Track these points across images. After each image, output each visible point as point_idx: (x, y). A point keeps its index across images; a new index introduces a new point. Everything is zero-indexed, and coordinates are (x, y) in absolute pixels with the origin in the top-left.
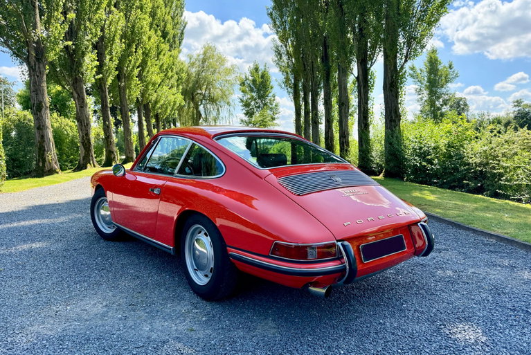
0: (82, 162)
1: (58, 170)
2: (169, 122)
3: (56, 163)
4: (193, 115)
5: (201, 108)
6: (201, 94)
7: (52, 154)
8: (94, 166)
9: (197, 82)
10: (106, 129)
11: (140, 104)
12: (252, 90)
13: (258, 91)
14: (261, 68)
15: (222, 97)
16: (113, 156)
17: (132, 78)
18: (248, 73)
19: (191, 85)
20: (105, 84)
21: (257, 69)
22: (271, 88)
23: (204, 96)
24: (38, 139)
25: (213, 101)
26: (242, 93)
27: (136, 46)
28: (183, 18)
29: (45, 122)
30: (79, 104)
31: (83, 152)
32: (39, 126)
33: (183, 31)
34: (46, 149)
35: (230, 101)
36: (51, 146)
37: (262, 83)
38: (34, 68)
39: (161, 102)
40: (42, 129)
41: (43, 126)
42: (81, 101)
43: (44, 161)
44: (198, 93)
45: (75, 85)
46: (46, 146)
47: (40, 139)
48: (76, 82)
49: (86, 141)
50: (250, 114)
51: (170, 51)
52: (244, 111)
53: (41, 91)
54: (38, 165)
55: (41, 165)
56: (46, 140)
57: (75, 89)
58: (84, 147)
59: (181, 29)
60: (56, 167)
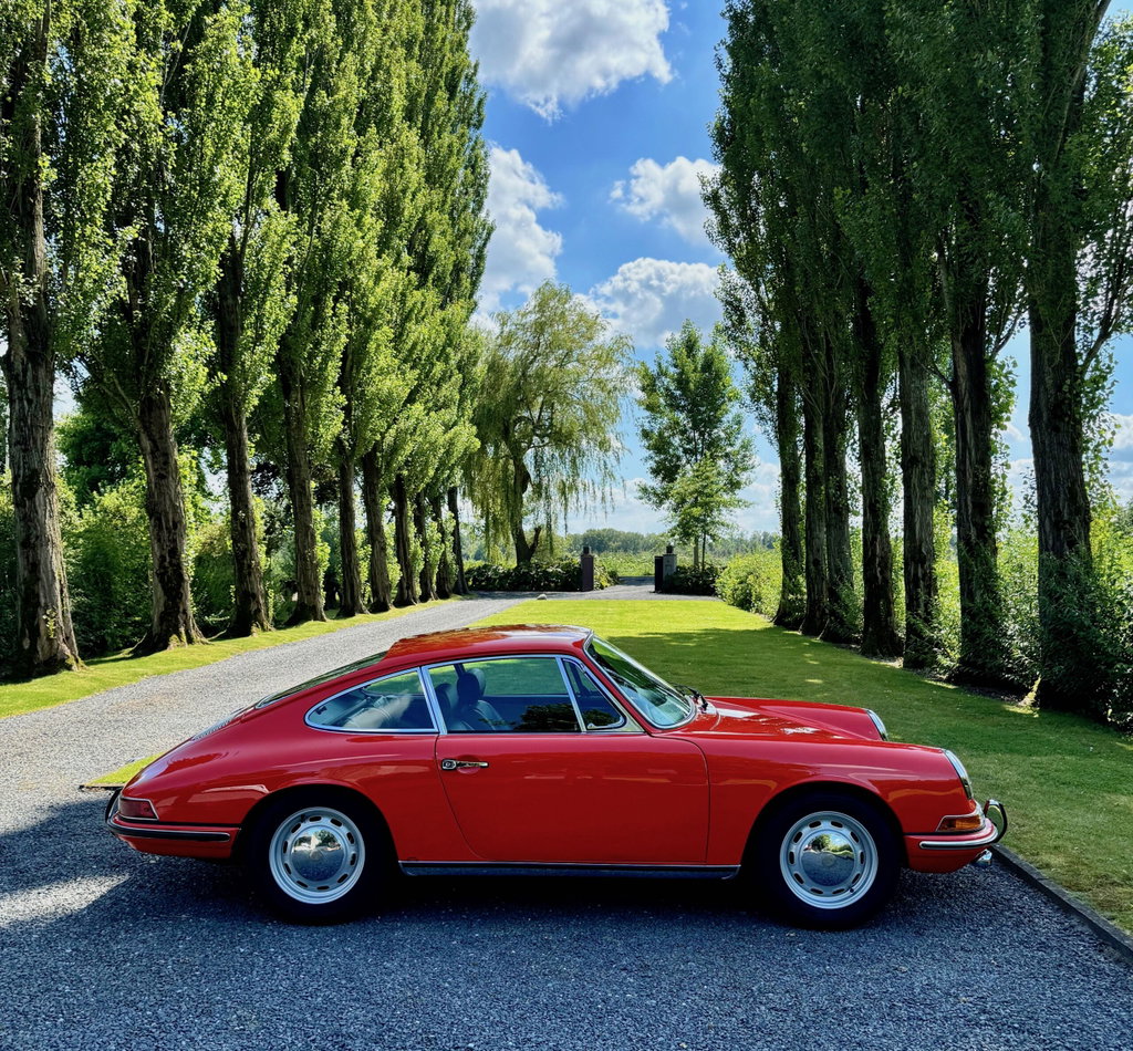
0: (156, 629)
1: (71, 661)
3: (67, 639)
6: (529, 420)
7: (60, 616)
8: (190, 641)
9: (518, 388)
10: (240, 530)
11: (348, 458)
12: (674, 406)
13: (693, 407)
15: (583, 428)
16: (253, 607)
17: (323, 386)
18: (667, 359)
19: (500, 396)
20: (239, 412)
21: (690, 346)
22: (731, 400)
23: (537, 426)
24: (22, 572)
25: (561, 438)
26: (648, 413)
27: (336, 300)
28: (482, 215)
29: (43, 526)
30: (155, 470)
31: (162, 601)
32: (28, 537)
33: (481, 250)
34: (43, 601)
35: (611, 436)
36: (58, 592)
37: (705, 384)
38: (21, 378)
39: (409, 448)
40: (34, 547)
41: (37, 537)
42: (161, 459)
43: (35, 633)
44: (520, 419)
45: (147, 419)
46: (41, 594)
47: (26, 573)
48: (150, 410)
49: (170, 571)
50: (667, 471)
51: (442, 307)
52: (651, 464)
53: (35, 442)
54: (20, 645)
55: (26, 647)
56: (43, 576)
57: (147, 429)
58: (163, 587)
59: (478, 244)
60: (68, 652)
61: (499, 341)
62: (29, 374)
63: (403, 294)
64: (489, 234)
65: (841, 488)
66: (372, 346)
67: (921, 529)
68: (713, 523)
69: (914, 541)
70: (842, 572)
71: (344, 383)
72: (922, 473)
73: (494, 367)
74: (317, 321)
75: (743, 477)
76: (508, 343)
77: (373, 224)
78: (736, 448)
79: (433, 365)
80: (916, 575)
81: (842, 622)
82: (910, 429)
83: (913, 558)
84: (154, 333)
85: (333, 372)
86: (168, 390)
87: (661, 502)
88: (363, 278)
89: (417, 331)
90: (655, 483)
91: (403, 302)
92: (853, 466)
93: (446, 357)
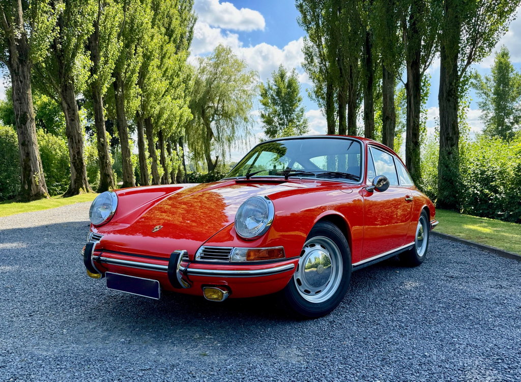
0: (73, 186)
1: (46, 195)
2: (174, 142)
3: (43, 186)
4: (204, 133)
5: (213, 125)
6: (212, 107)
7: (39, 176)
8: (88, 192)
9: (208, 92)
10: (101, 147)
11: (141, 119)
12: (275, 103)
13: (283, 104)
14: (288, 74)
15: (237, 111)
16: (109, 180)
17: (131, 85)
18: (272, 82)
19: (200, 96)
20: (99, 94)
21: (282, 76)
22: (299, 101)
23: (216, 110)
24: (23, 157)
25: (226, 115)
26: (264, 107)
27: (136, 47)
28: (192, 12)
29: (30, 137)
30: (69, 117)
31: (75, 174)
32: (24, 142)
33: (192, 28)
34: (33, 169)
35: (248, 116)
36: (38, 165)
37: (288, 94)
38: (17, 71)
39: (165, 116)
40: (27, 146)
41: (28, 141)
42: (72, 113)
43: (30, 183)
45: (65, 94)
46: (32, 166)
47: (25, 157)
48: (66, 90)
49: (78, 161)
50: (271, 133)
51: (176, 53)
52: (265, 129)
53: (24, 100)
54: (24, 188)
55: (27, 188)
56: (32, 158)
57: (64, 98)
58: (75, 169)
59: (190, 26)
60: (44, 191)
61: (199, 71)
62: (20, 69)
63: (162, 46)
64: (195, 21)
66: (150, 68)
71: (140, 83)
73: (197, 83)
76: (203, 72)
77: (150, 13)
78: (301, 123)
84: (67, 55)
85: (135, 79)
86: (73, 82)
89: (168, 63)
90: (266, 137)
91: (162, 49)
93: (178, 76)
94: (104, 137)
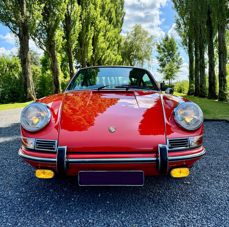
1: (34, 99)
3: (33, 94)
6: (133, 55)
7: (32, 89)
9: (131, 48)
10: (71, 75)
11: (94, 61)
13: (168, 51)
14: (170, 37)
15: (145, 56)
17: (88, 45)
18: (162, 41)
19: (127, 50)
20: (71, 50)
21: (167, 39)
22: (177, 49)
23: (135, 56)
25: (140, 59)
26: (159, 53)
27: (91, 26)
28: (123, 10)
29: (27, 70)
30: (52, 60)
31: (55, 88)
32: (24, 73)
33: (123, 18)
34: (28, 86)
35: (150, 58)
36: (31, 84)
38: (22, 38)
39: (107, 59)
40: (26, 74)
41: (26, 72)
42: (54, 58)
43: (27, 93)
44: (132, 54)
45: (50, 49)
46: (28, 84)
47: (24, 80)
48: (51, 48)
49: (56, 82)
50: (163, 65)
52: (160, 64)
53: (25, 52)
54: (24, 95)
55: (25, 96)
56: (28, 81)
57: (50, 51)
58: (55, 85)
59: (122, 17)
60: (33, 97)
61: (127, 38)
62: (23, 37)
63: (106, 26)
64: (125, 14)
65: (203, 62)
66: (99, 37)
67: (223, 69)
68: (173, 76)
69: (221, 71)
70: (203, 81)
71: (93, 44)
72: (223, 55)
73: (126, 43)
74: (87, 31)
75: (180, 66)
76: (129, 38)
77: (99, 10)
78: (179, 59)
79: (112, 42)
80: (221, 79)
81: (203, 92)
82: (221, 45)
83: (221, 76)
84: (51, 30)
85: (91, 41)
86: (55, 43)
87: (162, 72)
88: (97, 22)
89: (109, 34)
90: (161, 68)
91: (106, 27)
92: (206, 56)
93: (114, 40)
94: (73, 70)
